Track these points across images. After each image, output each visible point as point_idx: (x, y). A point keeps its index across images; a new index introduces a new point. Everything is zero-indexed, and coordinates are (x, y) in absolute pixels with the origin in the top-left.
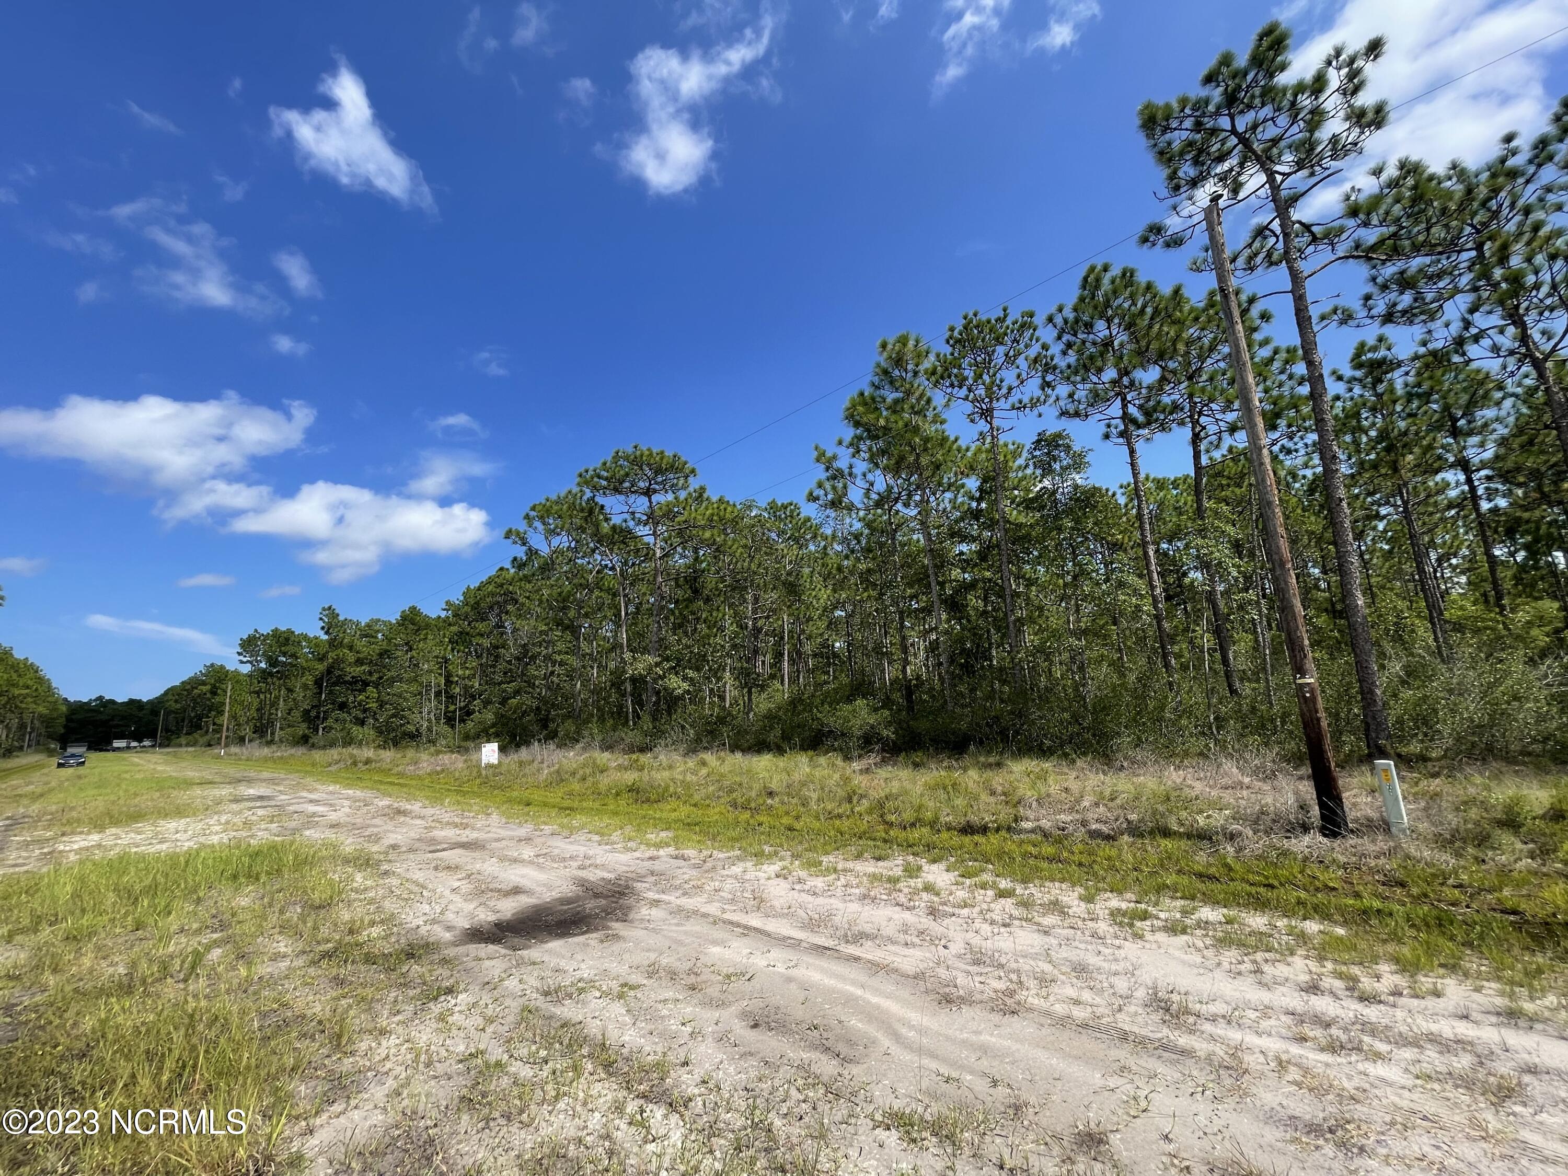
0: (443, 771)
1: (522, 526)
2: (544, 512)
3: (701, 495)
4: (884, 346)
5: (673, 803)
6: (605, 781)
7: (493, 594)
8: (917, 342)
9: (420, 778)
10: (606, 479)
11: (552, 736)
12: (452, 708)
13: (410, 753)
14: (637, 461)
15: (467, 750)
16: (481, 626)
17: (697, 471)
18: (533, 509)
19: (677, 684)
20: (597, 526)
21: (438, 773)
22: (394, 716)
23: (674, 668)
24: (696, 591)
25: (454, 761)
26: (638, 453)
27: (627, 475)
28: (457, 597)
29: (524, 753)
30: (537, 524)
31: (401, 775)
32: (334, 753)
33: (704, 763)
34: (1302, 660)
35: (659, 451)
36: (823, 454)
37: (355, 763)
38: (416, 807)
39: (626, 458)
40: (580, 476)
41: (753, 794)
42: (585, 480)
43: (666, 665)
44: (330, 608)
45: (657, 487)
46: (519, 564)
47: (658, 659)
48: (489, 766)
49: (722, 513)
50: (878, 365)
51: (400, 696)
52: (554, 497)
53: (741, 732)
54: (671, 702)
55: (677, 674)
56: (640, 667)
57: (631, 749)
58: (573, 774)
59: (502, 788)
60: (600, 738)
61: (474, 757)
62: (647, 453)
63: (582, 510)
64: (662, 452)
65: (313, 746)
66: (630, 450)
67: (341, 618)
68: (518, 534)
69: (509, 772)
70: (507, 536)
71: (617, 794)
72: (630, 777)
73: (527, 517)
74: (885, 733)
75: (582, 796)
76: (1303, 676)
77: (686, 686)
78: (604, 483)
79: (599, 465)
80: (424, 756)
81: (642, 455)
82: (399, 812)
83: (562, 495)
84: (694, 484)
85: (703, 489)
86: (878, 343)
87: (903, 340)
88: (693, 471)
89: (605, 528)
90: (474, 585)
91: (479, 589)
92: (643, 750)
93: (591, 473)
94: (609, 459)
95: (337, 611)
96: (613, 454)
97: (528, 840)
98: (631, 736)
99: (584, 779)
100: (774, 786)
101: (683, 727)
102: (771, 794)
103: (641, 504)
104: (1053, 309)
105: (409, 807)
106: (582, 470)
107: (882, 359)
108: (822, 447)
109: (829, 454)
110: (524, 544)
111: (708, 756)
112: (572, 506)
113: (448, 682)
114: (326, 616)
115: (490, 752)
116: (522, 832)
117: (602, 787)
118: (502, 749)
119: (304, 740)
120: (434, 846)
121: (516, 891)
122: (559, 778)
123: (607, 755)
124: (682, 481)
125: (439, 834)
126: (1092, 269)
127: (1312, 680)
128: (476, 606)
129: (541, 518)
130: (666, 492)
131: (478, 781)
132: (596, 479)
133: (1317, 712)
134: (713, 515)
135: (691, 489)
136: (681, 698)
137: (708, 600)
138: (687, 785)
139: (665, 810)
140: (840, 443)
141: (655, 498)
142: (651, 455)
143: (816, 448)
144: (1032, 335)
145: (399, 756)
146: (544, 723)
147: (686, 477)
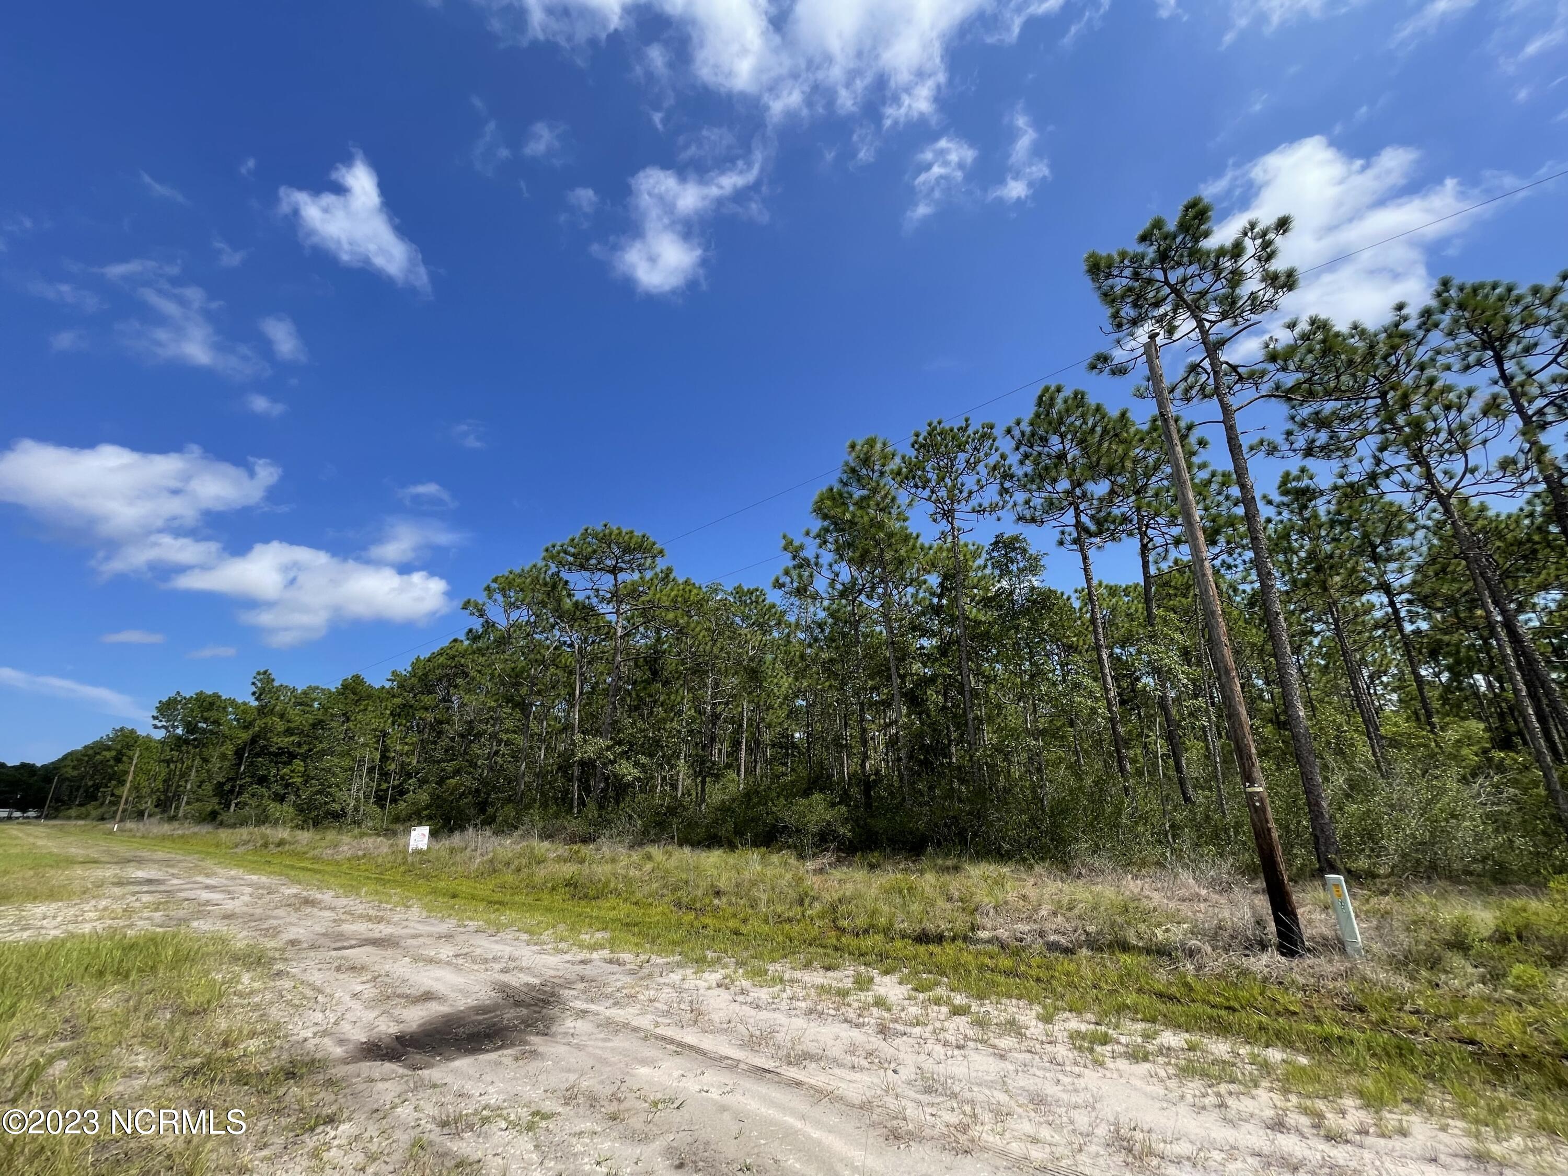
0: (365, 855)
1: (482, 598)
2: (506, 585)
3: (667, 576)
4: (853, 446)
5: (613, 900)
6: (541, 873)
7: (442, 666)
8: (884, 444)
9: (337, 863)
10: (573, 555)
11: (489, 821)
12: (384, 786)
13: (331, 835)
14: (606, 540)
15: (395, 833)
16: (427, 700)
17: (666, 552)
18: (495, 581)
19: (627, 770)
20: (559, 601)
21: (359, 859)
22: (319, 792)
23: (626, 752)
24: (655, 673)
25: (378, 845)
26: (607, 531)
27: (595, 552)
28: (404, 667)
29: (457, 839)
30: (499, 597)
31: (316, 859)
32: (243, 833)
33: (649, 857)
34: (1250, 768)
35: (628, 530)
36: (791, 543)
37: (265, 845)
38: (327, 897)
39: (595, 536)
40: (547, 550)
41: (699, 893)
42: (551, 555)
43: (618, 749)
44: (265, 673)
45: (623, 565)
46: (473, 636)
47: (610, 743)
48: (418, 852)
49: (687, 596)
50: (847, 464)
51: (329, 770)
52: (518, 570)
53: (691, 825)
54: (620, 789)
55: (628, 758)
56: (590, 751)
57: (573, 839)
58: (508, 864)
59: (427, 877)
60: (540, 825)
61: (401, 842)
62: (616, 532)
63: (545, 584)
64: (632, 532)
65: (221, 824)
66: (599, 528)
67: (276, 684)
68: (476, 605)
69: (438, 859)
70: (465, 607)
71: (553, 889)
72: (569, 870)
73: (488, 588)
74: (841, 831)
75: (515, 890)
76: (1252, 785)
77: (636, 772)
78: (571, 559)
79: (567, 541)
80: (346, 839)
81: (611, 534)
82: (307, 902)
83: (527, 568)
84: (661, 564)
85: (669, 570)
86: (848, 444)
87: (871, 443)
88: (661, 552)
89: (567, 603)
90: (426, 655)
91: (429, 660)
92: (585, 840)
93: (558, 548)
94: (578, 536)
95: (272, 677)
96: (582, 531)
97: (449, 937)
98: (574, 825)
99: (519, 870)
100: (722, 885)
101: (630, 817)
102: (718, 894)
103: (606, 582)
104: (1011, 423)
105: (319, 896)
106: (549, 545)
107: (851, 459)
108: (790, 536)
109: (796, 543)
110: (481, 616)
111: (655, 851)
112: (536, 580)
113: (384, 758)
114: (260, 680)
115: (419, 837)
116: (443, 928)
117: (538, 880)
118: (433, 834)
119: (212, 818)
120: (339, 941)
121: (428, 997)
122: (492, 868)
123: (546, 844)
124: (649, 561)
125: (347, 928)
126: (1047, 389)
127: (1261, 789)
128: (424, 678)
129: (503, 591)
130: (633, 570)
131: (402, 869)
132: (562, 555)
133: (1267, 822)
134: (677, 596)
135: (658, 570)
136: (630, 785)
137: (666, 683)
138: (628, 881)
139: (605, 908)
140: (807, 534)
141: (621, 576)
142: (620, 534)
143: (784, 537)
144: (992, 445)
145: (318, 837)
146: (482, 807)
147: (654, 557)
